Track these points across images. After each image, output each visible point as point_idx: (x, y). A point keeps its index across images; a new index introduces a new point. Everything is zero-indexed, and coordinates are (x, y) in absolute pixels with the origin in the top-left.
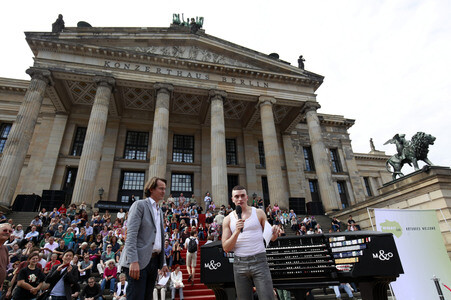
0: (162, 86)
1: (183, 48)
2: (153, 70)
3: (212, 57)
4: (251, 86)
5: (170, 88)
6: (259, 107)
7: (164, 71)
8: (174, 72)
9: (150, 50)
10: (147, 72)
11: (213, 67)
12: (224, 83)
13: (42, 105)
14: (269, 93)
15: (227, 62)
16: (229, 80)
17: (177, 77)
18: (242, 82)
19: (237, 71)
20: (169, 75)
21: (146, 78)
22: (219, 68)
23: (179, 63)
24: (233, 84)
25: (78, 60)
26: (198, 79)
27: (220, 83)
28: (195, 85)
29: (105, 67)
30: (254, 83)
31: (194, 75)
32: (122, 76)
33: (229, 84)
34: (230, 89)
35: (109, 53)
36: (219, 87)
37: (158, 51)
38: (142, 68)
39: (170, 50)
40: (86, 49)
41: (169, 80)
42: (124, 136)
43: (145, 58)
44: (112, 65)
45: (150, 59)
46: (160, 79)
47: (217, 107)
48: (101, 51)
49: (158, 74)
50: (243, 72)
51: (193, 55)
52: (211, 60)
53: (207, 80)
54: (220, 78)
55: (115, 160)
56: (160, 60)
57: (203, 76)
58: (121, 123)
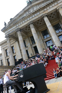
0: (29, 23)
1: (30, 10)
2: (26, 20)
3: (38, 7)
4: (53, 7)
5: (32, 22)
6: (59, 11)
7: (28, 19)
8: (31, 18)
9: (23, 16)
10: (25, 22)
11: (39, 9)
12: (45, 11)
13: (10, 42)
14: (59, 5)
15: (43, 5)
16: (45, 9)
17: (32, 18)
18: (49, 7)
19: (46, 5)
20: (30, 19)
21: (25, 24)
22: (41, 9)
23: (30, 14)
24: (47, 10)
25: (11, 29)
26: (37, 15)
27: (43, 12)
28: (37, 17)
29: (16, 27)
30: (53, 5)
31: (36, 15)
32: (20, 27)
33: (46, 11)
34: (47, 12)
35: (15, 24)
36: (44, 13)
37: (25, 15)
38: (24, 22)
39: (27, 13)
40: (11, 26)
41: (31, 20)
42: (30, 39)
43: (23, 19)
44: (17, 26)
45: (24, 19)
46: (29, 22)
47: (46, 19)
48: (14, 24)
49: (28, 21)
50: (48, 4)
51: (33, 10)
52: (38, 8)
53: (40, 14)
54: (43, 11)
55: (31, 46)
56: (26, 17)
57: (38, 13)
58: (28, 36)
